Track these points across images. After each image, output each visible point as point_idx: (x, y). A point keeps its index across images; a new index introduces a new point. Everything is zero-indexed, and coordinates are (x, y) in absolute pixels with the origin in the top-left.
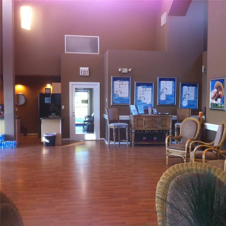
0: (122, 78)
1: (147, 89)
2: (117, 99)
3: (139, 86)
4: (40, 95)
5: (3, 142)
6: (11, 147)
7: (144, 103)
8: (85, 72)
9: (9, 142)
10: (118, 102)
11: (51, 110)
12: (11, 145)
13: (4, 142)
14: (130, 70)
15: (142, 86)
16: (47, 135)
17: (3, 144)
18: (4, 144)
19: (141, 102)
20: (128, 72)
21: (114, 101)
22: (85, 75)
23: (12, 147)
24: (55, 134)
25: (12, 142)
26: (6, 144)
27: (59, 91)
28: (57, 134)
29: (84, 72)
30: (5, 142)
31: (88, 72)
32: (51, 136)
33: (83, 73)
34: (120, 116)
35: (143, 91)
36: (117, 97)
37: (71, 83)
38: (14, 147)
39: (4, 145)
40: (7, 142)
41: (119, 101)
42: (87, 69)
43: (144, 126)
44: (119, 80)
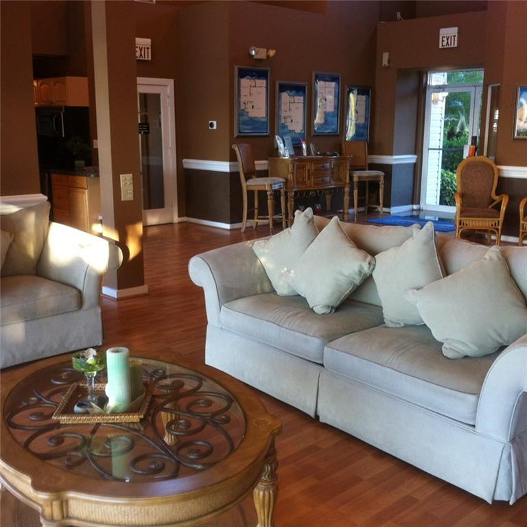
0: (255, 71)
1: (296, 98)
2: (245, 123)
3: (284, 91)
7: (290, 131)
8: (143, 49)
10: (247, 130)
14: (272, 53)
15: (288, 91)
19: (286, 130)
20: (268, 56)
21: (241, 126)
31: (150, 50)
34: (256, 162)
35: (290, 103)
36: (245, 118)
41: (249, 127)
42: (148, 42)
43: (308, 182)
44: (250, 77)
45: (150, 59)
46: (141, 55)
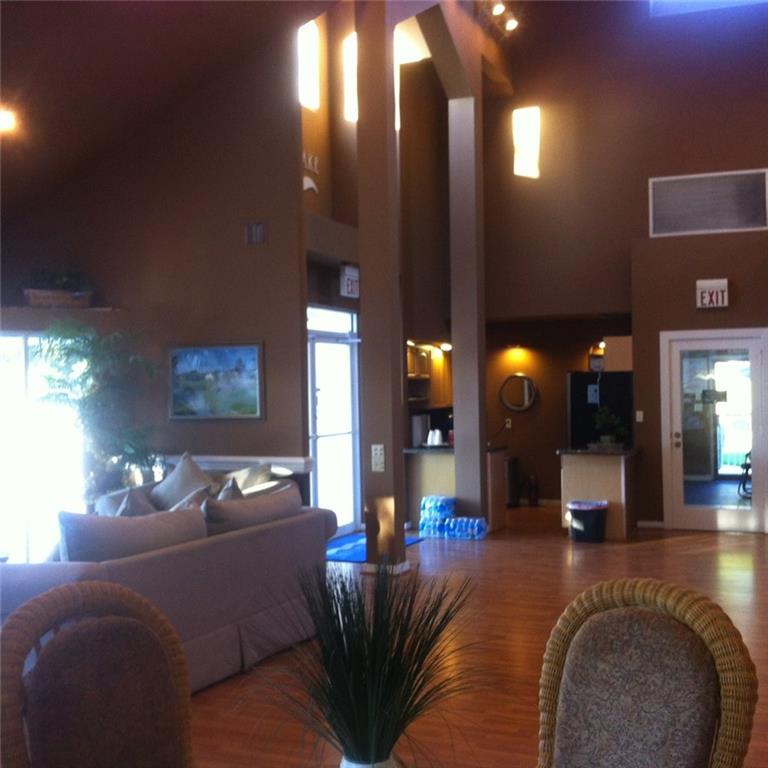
4: (572, 376)
5: (447, 520)
6: (470, 537)
8: (714, 295)
9: (465, 519)
11: (597, 427)
12: (469, 531)
13: (450, 521)
16: (575, 507)
17: (449, 525)
18: (452, 525)
22: (715, 305)
23: (473, 536)
24: (605, 502)
25: (471, 520)
26: (455, 526)
27: (625, 364)
28: (611, 504)
29: (711, 295)
30: (453, 520)
31: (726, 294)
32: (590, 508)
33: (707, 300)
37: (665, 337)
38: (476, 538)
39: (449, 529)
40: (459, 519)
42: (723, 283)
45: (726, 303)
46: (711, 301)
